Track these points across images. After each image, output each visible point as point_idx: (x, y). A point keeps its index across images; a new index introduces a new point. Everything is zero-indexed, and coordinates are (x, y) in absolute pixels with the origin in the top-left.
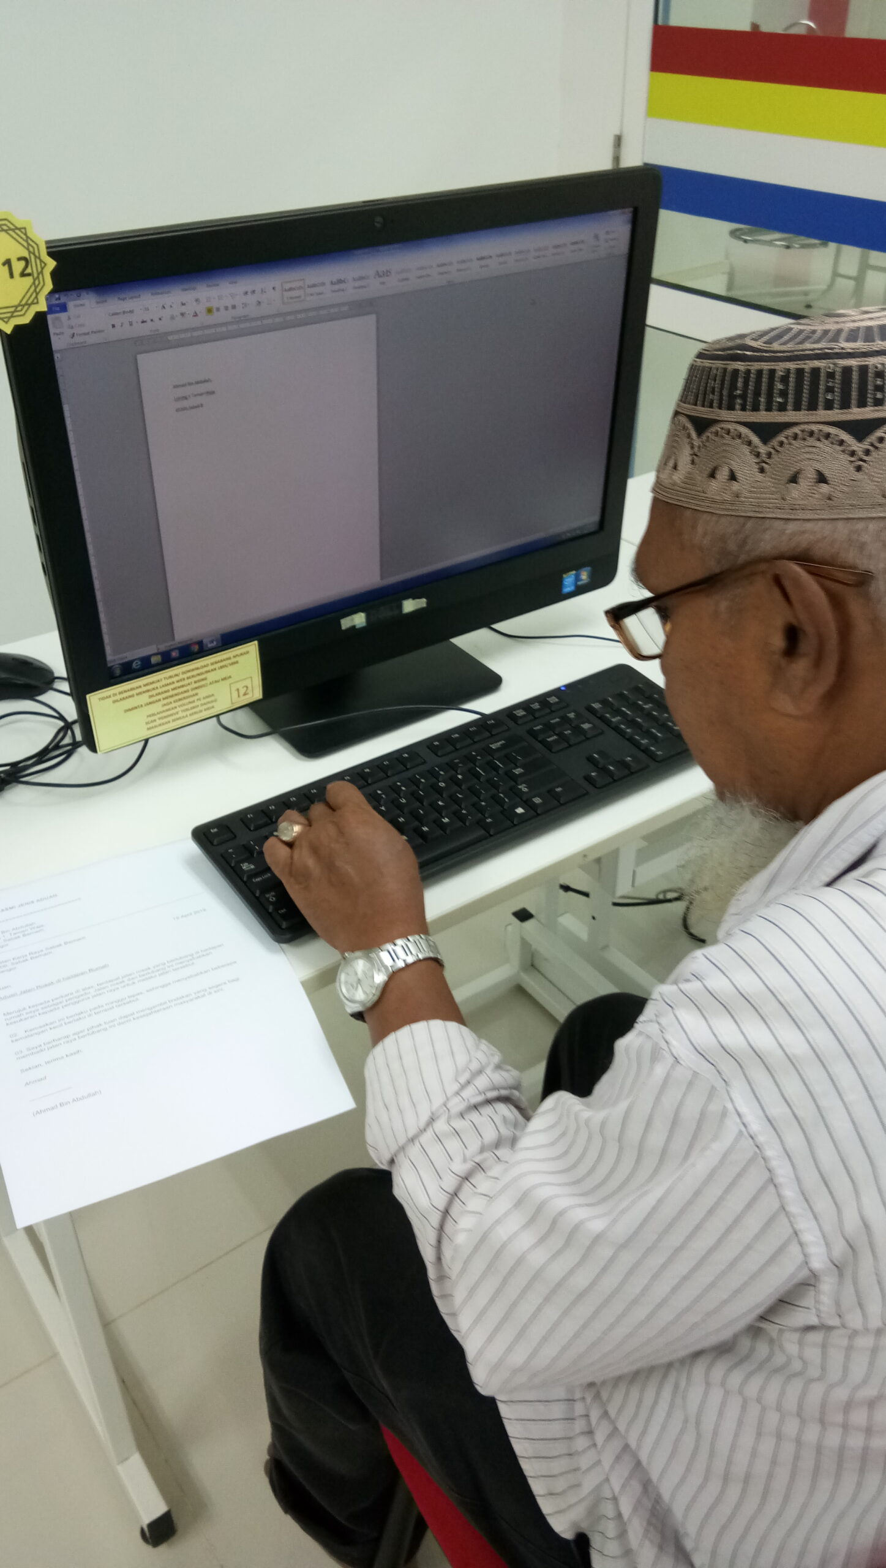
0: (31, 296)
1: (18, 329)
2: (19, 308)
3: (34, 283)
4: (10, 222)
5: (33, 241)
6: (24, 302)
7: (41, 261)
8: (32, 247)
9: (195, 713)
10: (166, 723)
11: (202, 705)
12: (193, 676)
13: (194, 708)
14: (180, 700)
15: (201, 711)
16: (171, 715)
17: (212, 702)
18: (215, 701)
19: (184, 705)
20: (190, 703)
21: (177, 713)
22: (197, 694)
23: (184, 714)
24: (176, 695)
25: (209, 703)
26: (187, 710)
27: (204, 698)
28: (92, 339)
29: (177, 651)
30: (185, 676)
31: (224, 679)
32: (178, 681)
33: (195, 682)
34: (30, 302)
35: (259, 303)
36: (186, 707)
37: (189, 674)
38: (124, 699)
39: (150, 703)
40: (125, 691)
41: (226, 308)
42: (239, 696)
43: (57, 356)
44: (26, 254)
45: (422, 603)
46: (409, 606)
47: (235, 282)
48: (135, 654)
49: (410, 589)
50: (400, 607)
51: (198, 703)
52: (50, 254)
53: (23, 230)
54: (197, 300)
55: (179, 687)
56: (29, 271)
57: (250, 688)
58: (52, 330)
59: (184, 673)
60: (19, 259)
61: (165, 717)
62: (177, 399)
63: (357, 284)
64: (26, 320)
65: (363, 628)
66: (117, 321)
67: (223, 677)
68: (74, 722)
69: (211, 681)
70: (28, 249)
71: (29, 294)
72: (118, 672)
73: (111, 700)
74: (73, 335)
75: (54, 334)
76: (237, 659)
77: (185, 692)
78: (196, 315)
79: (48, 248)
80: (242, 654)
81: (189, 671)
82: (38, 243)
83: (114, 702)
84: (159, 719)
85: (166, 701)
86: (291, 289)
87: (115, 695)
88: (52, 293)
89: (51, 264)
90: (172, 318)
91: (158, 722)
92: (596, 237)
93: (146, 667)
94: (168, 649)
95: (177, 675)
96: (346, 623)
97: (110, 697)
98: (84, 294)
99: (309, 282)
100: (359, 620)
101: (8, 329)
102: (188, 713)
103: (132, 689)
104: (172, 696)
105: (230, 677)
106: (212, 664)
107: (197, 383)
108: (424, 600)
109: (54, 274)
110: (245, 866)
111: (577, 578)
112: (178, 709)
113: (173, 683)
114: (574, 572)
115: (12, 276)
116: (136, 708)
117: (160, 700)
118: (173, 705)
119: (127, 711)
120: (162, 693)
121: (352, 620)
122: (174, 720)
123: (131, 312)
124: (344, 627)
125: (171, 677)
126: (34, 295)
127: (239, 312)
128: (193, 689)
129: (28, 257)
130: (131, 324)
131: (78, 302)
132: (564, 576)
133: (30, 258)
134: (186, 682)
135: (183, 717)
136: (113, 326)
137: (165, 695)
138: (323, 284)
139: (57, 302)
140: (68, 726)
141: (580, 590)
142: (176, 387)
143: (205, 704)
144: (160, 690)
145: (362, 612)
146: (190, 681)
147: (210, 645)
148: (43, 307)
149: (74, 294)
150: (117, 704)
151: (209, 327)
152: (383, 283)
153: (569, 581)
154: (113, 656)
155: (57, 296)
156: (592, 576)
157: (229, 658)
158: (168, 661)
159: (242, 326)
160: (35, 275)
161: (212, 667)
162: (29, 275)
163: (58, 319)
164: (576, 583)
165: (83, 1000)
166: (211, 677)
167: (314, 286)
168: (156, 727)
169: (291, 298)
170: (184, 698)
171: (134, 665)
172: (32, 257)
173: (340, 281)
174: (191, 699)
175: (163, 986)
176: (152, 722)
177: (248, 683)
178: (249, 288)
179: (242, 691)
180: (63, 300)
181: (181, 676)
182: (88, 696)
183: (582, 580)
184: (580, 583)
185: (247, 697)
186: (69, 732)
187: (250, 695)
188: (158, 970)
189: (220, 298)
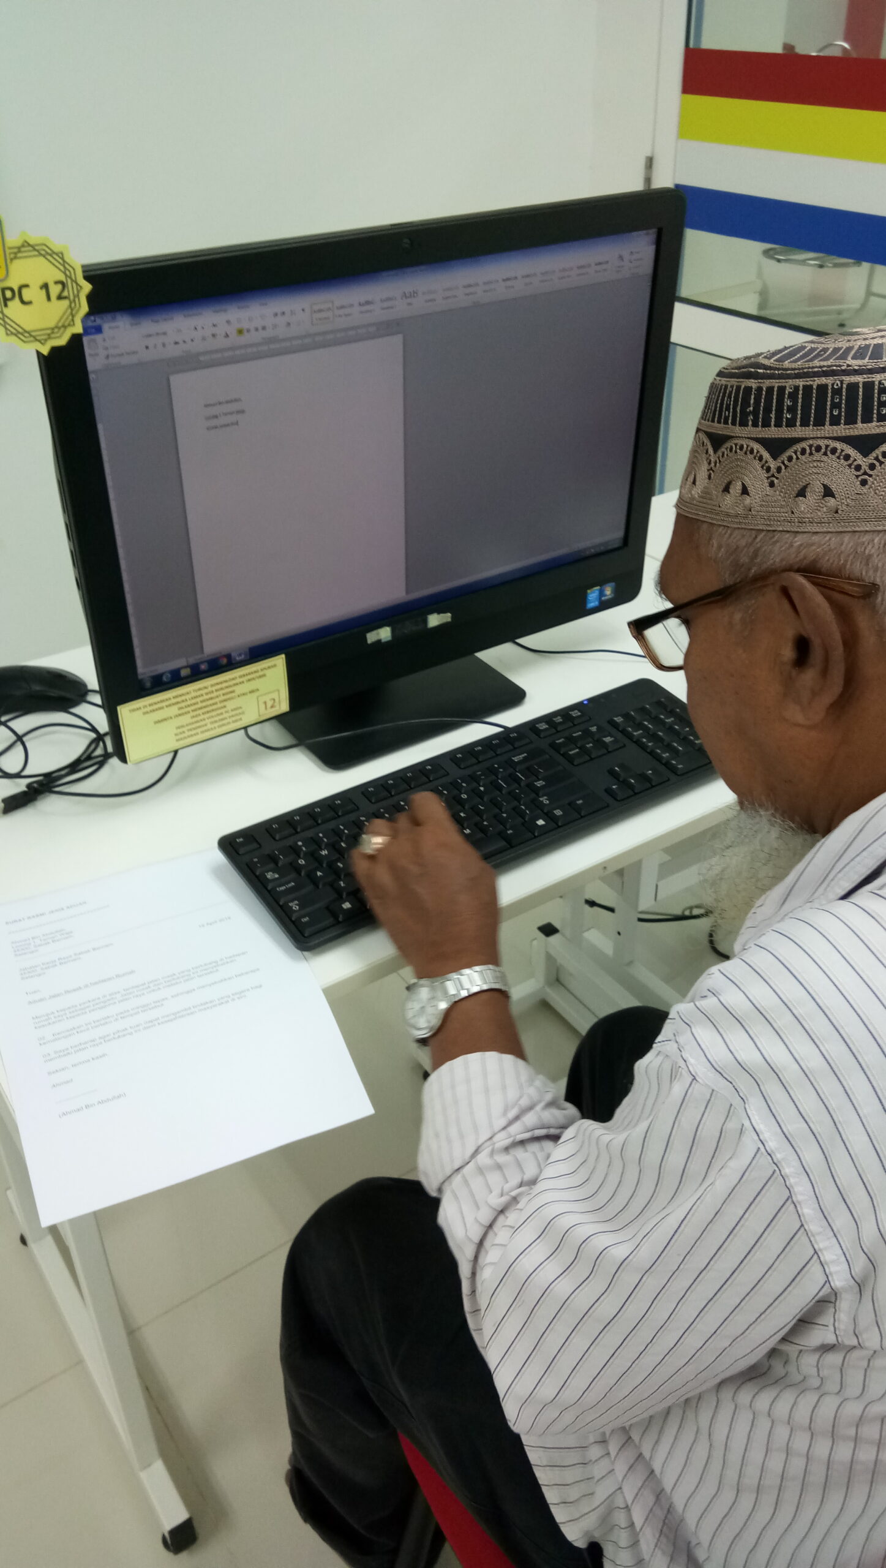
0: (67, 318)
1: (55, 350)
2: (56, 330)
3: (70, 306)
4: (47, 247)
5: (70, 266)
6: (60, 324)
7: (77, 284)
8: (69, 271)
9: (224, 725)
10: (195, 735)
11: (230, 717)
12: (222, 689)
13: (222, 720)
14: (208, 712)
15: (229, 723)
16: (199, 727)
17: (240, 714)
18: (243, 713)
19: (212, 717)
20: (218, 715)
21: (206, 725)
22: (225, 707)
23: (213, 726)
24: (205, 707)
25: (237, 715)
26: (216, 722)
27: (232, 710)
28: (125, 361)
29: (206, 664)
30: (214, 689)
31: (252, 692)
32: (207, 694)
33: (224, 695)
34: (66, 324)
35: (289, 324)
36: (213, 720)
37: (219, 687)
38: (154, 711)
39: (180, 715)
40: (155, 704)
41: (257, 329)
42: (266, 708)
43: (92, 376)
44: (62, 278)
45: (447, 617)
46: (434, 620)
47: (266, 304)
48: (165, 667)
49: (436, 603)
50: (425, 621)
51: (225, 715)
52: (86, 278)
53: (61, 255)
54: (228, 322)
55: (208, 700)
56: (65, 294)
57: (277, 700)
58: (87, 351)
59: (212, 686)
60: (56, 283)
61: (194, 729)
62: (208, 418)
63: (386, 305)
64: (62, 341)
65: (388, 643)
66: (151, 342)
67: (250, 690)
68: (106, 734)
69: (239, 693)
70: (65, 273)
71: (65, 317)
72: (148, 685)
73: (140, 712)
74: (107, 357)
75: (91, 355)
76: (266, 672)
77: (214, 704)
78: (227, 336)
79: (84, 272)
80: (269, 667)
81: (217, 684)
82: (75, 267)
83: (145, 713)
84: (189, 730)
85: (192, 714)
86: (320, 311)
87: (145, 707)
88: (88, 315)
89: (87, 287)
90: (204, 339)
91: (187, 734)
92: (621, 258)
93: (176, 680)
94: (199, 661)
95: (206, 688)
96: (371, 637)
97: (140, 708)
98: (119, 316)
99: (337, 303)
100: (384, 634)
101: (45, 351)
102: (216, 725)
103: (162, 701)
104: (201, 708)
105: (258, 690)
106: (241, 677)
107: (227, 402)
108: (449, 615)
109: (90, 298)
110: (269, 875)
111: (601, 593)
112: (207, 721)
113: (202, 695)
114: (598, 588)
115: (49, 298)
116: (165, 720)
117: (189, 712)
118: (202, 717)
119: (157, 722)
120: (191, 705)
121: (378, 634)
122: (202, 732)
123: (165, 334)
124: (369, 642)
125: (200, 689)
126: (70, 317)
127: (269, 333)
128: (221, 702)
129: (65, 281)
130: (164, 345)
131: (113, 324)
132: (589, 591)
133: (67, 280)
134: (215, 694)
135: (212, 729)
136: (147, 347)
137: (193, 708)
138: (352, 306)
139: (94, 324)
140: (100, 738)
141: (604, 606)
142: (206, 406)
143: (233, 716)
144: (189, 703)
145: (388, 626)
146: (218, 693)
147: (238, 659)
148: (78, 329)
149: (109, 316)
150: (147, 716)
151: (240, 347)
152: (410, 304)
153: (593, 597)
154: (144, 669)
155: (92, 318)
156: (616, 591)
157: (256, 672)
158: (197, 673)
159: (272, 346)
160: (72, 297)
161: (241, 680)
162: (65, 298)
163: (94, 341)
164: (600, 598)
165: (109, 1005)
166: (239, 689)
167: (342, 307)
168: (185, 738)
169: (320, 319)
170: (213, 710)
171: (165, 679)
172: (69, 281)
173: (368, 303)
174: (219, 712)
175: (188, 992)
176: (181, 733)
177: (275, 696)
178: (278, 310)
179: (269, 704)
180: (99, 321)
181: (210, 689)
182: (119, 708)
183: (606, 595)
184: (603, 598)
185: (273, 709)
186: (101, 744)
187: (277, 708)
188: (183, 977)
189: (250, 319)
